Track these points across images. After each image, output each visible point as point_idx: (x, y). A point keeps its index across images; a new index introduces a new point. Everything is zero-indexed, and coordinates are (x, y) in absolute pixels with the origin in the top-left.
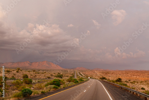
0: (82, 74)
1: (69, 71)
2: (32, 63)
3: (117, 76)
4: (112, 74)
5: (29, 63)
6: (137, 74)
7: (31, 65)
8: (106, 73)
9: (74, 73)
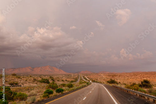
0: (86, 78)
1: (72, 75)
2: (33, 68)
3: (125, 78)
4: (120, 76)
5: (31, 68)
6: (147, 76)
7: (33, 70)
8: (113, 76)
9: (78, 77)
